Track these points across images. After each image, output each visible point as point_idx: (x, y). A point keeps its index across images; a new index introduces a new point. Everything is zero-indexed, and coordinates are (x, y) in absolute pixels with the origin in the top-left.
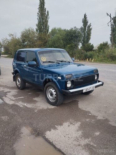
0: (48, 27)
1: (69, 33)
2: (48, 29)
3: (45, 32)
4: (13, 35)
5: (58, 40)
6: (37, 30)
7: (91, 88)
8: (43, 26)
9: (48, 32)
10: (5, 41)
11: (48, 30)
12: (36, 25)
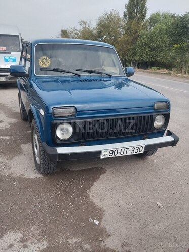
0: (146, 10)
1: (181, 22)
2: (145, 14)
3: (139, 19)
4: (85, 23)
5: (159, 35)
6: (125, 16)
7: (131, 149)
8: (137, 8)
9: (143, 19)
10: (73, 32)
11: (144, 16)
12: (126, 6)
